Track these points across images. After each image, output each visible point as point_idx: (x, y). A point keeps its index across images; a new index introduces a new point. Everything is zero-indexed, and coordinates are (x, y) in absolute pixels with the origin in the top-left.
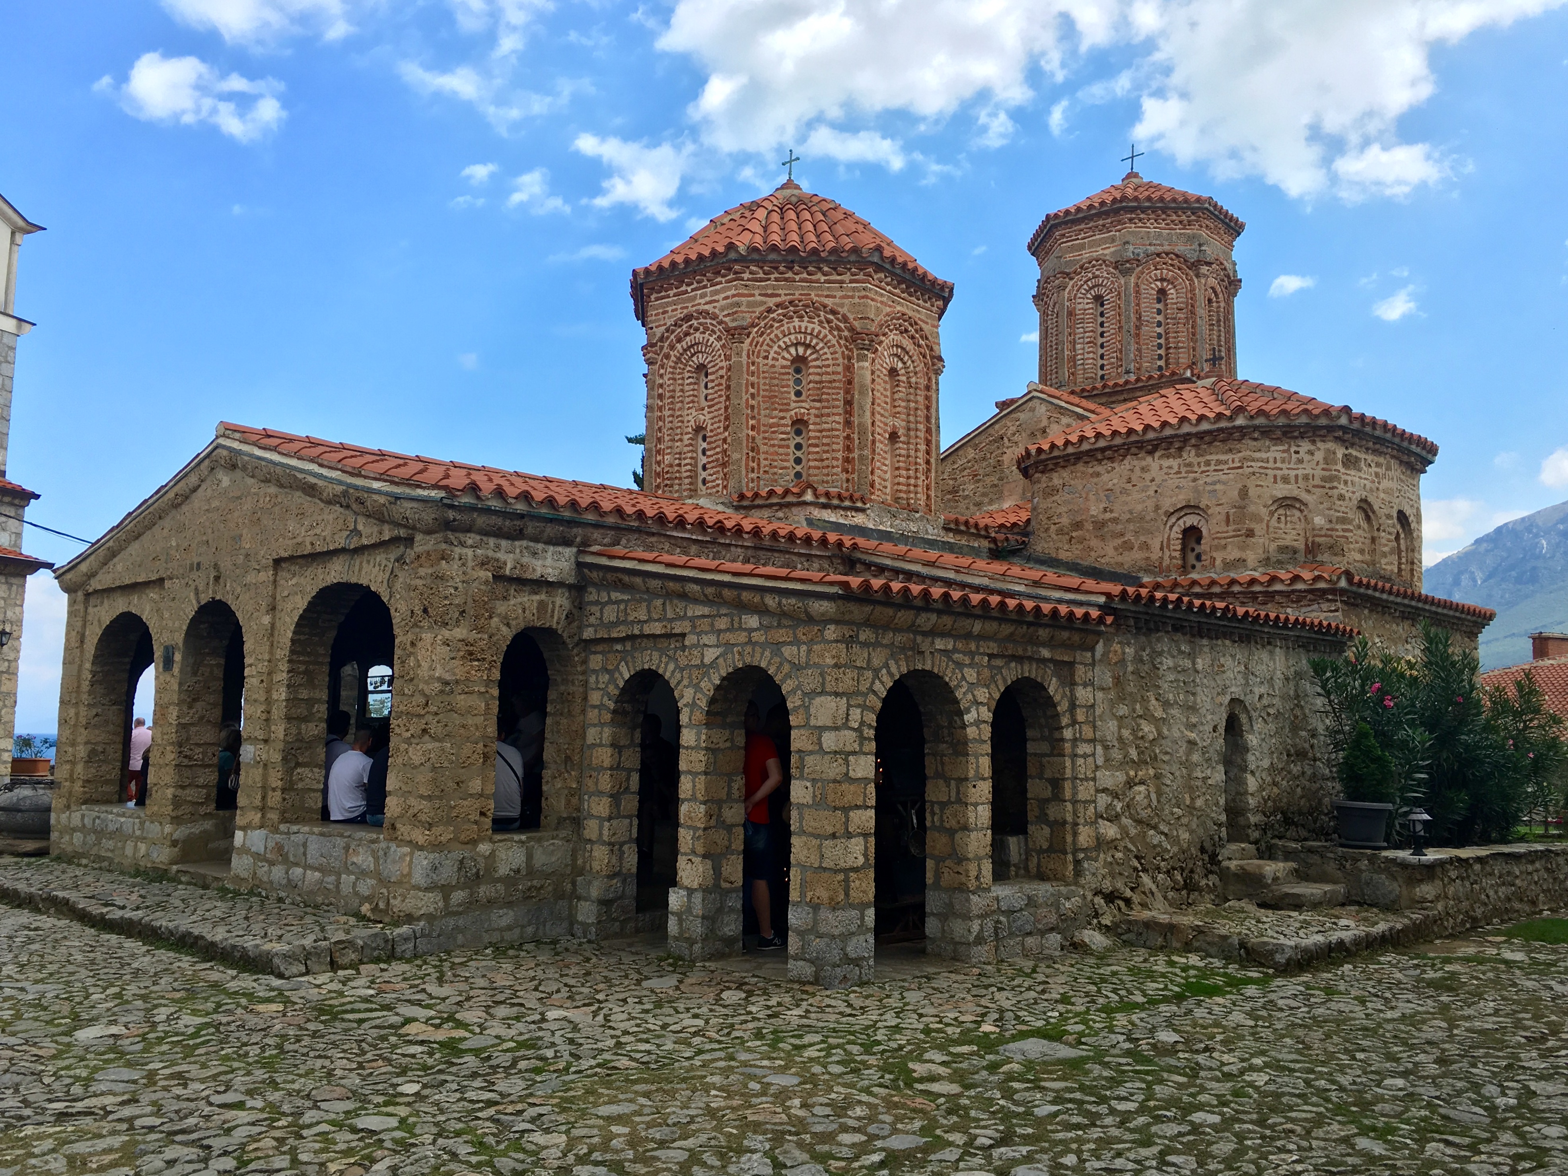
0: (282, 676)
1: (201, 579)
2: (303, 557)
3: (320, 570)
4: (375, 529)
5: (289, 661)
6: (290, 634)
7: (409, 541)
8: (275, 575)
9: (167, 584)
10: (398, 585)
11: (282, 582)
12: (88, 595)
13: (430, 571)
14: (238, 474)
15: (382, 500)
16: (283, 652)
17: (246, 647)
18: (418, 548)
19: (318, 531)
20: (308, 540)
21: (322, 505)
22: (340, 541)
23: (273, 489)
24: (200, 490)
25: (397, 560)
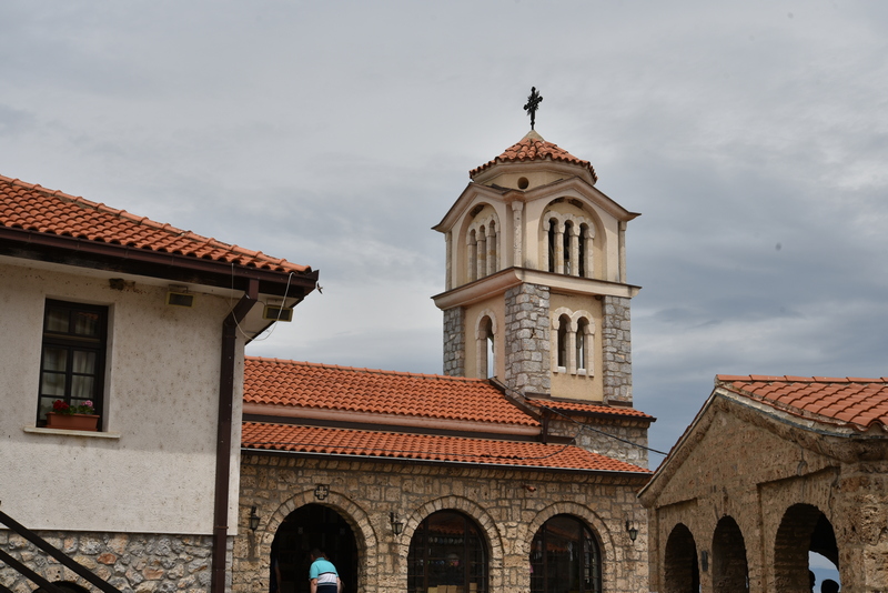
0: (772, 579)
1: (718, 498)
2: (774, 482)
3: (786, 493)
4: (815, 460)
5: (775, 567)
6: (773, 545)
7: (837, 469)
8: (760, 496)
9: (699, 502)
10: (835, 507)
11: (764, 502)
12: (657, 510)
13: (853, 495)
14: (731, 415)
15: (814, 436)
16: (770, 560)
17: (748, 554)
18: (844, 476)
19: (780, 461)
20: (775, 468)
21: (781, 440)
22: (794, 470)
23: (752, 428)
24: (711, 429)
25: (833, 485)
